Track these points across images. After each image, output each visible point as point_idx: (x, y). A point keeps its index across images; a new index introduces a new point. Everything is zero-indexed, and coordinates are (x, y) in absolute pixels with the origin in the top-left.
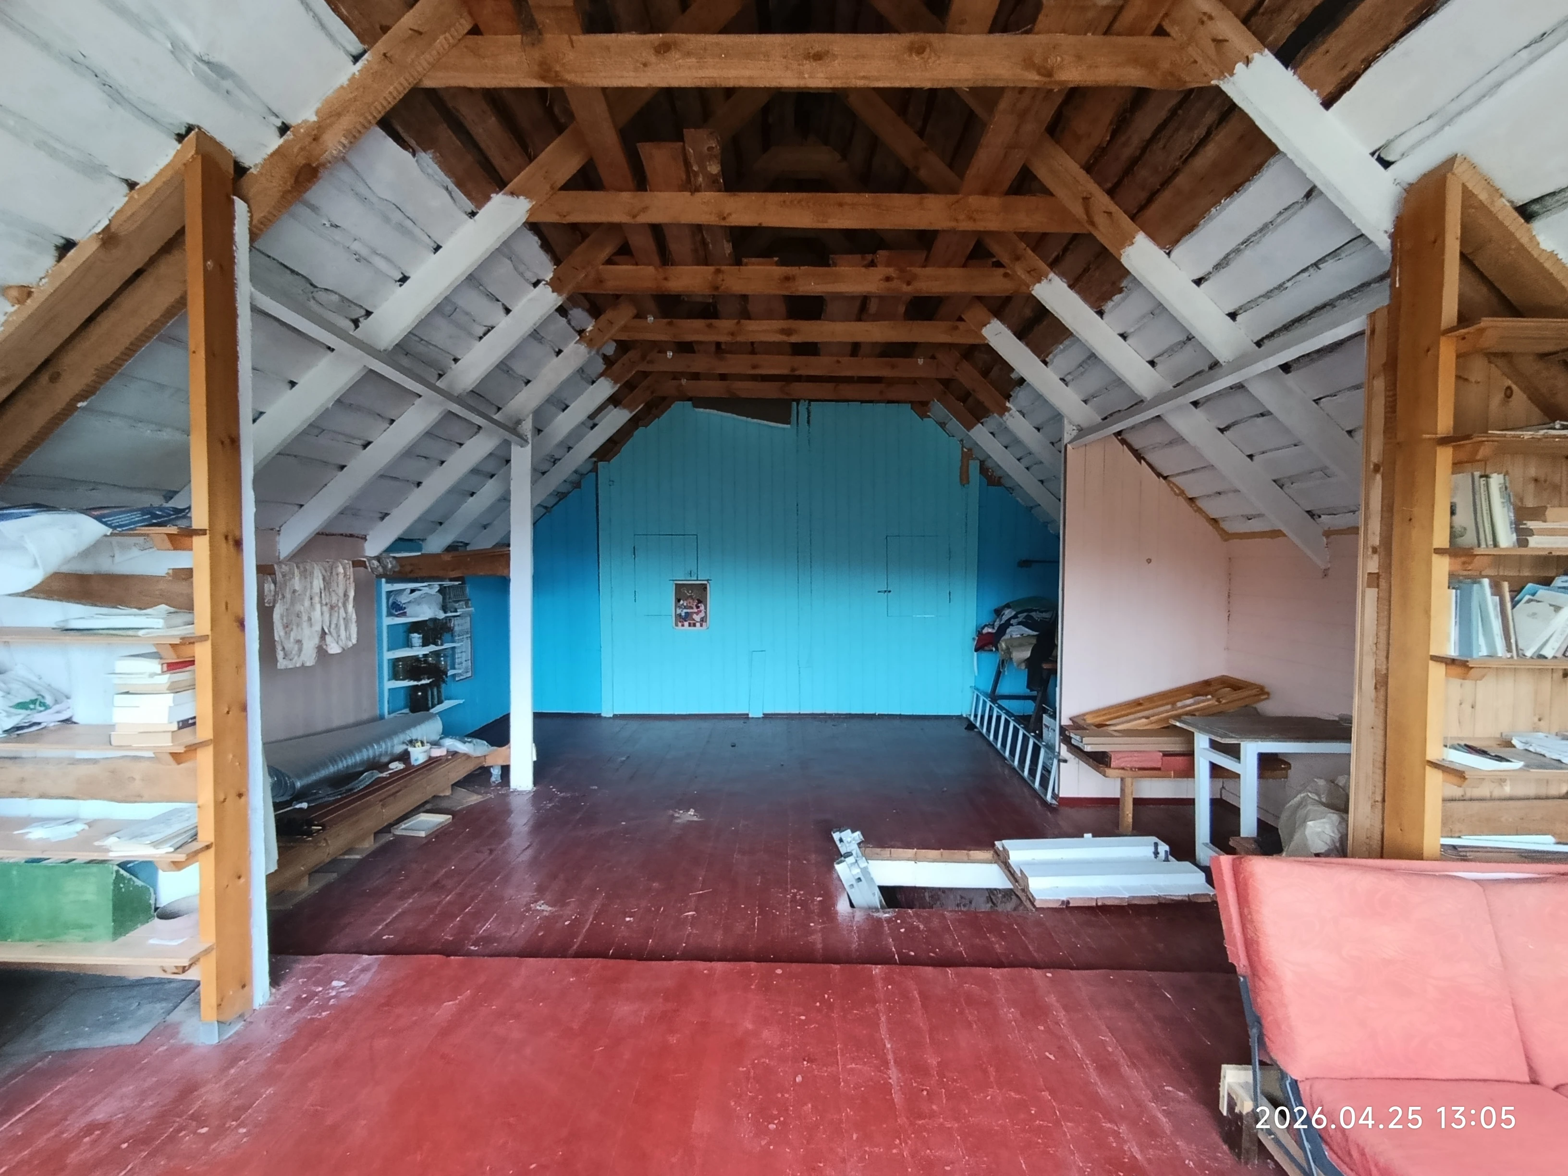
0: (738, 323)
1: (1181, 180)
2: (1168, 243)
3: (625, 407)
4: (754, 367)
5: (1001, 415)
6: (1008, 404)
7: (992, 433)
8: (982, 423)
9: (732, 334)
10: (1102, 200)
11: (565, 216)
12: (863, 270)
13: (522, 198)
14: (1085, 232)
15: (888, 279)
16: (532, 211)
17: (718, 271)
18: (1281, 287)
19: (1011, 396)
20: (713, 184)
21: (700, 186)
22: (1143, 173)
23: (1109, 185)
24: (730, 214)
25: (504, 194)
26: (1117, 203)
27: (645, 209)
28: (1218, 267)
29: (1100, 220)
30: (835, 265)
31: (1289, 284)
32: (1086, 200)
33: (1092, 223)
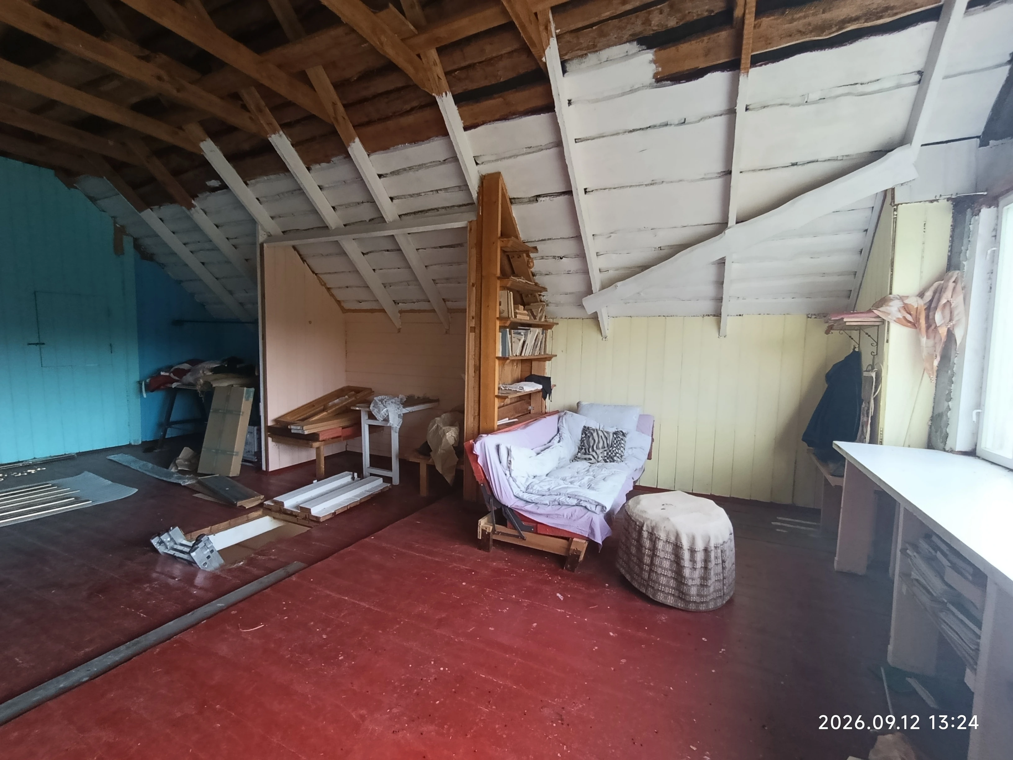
1: (391, 123)
2: (370, 150)
6: (193, 202)
7: (161, 219)
8: (151, 209)
10: (341, 109)
12: (136, 59)
14: (330, 122)
15: (158, 77)
18: (419, 195)
19: (197, 196)
22: (369, 108)
23: (346, 102)
26: (348, 115)
28: (393, 173)
29: (340, 119)
31: (423, 194)
32: (334, 105)
33: (336, 122)
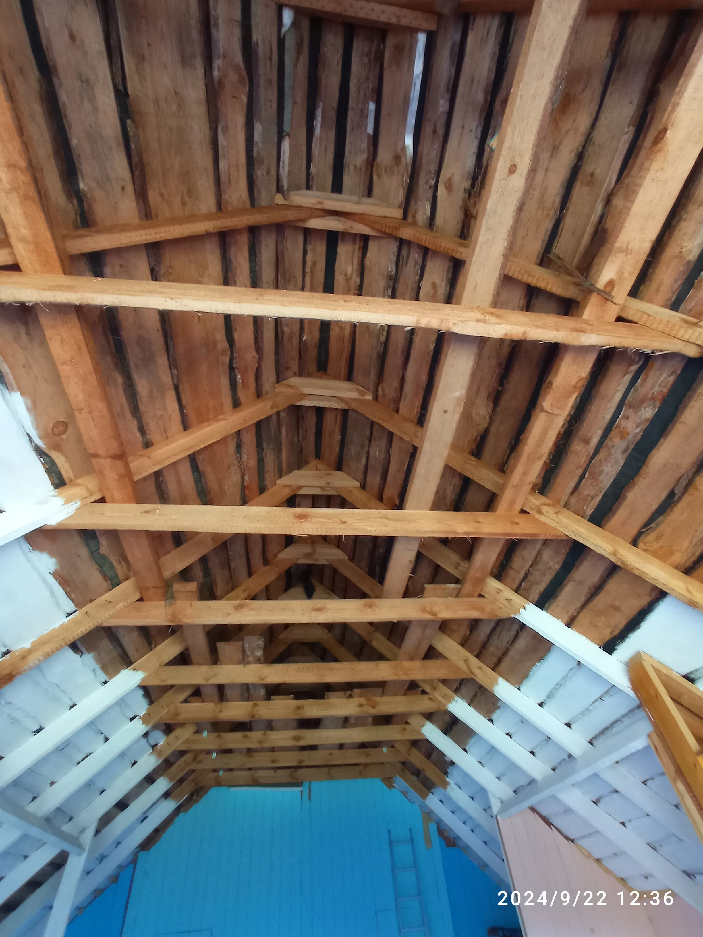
0: (264, 734)
1: (512, 653)
2: (517, 684)
3: (173, 799)
4: (273, 761)
5: (445, 788)
6: (447, 779)
7: (440, 801)
8: (432, 793)
9: (260, 742)
10: (474, 661)
11: (164, 681)
12: (345, 700)
13: (139, 672)
14: (469, 677)
15: (361, 705)
16: (144, 679)
17: (255, 705)
18: (587, 710)
19: (448, 772)
20: (258, 661)
21: (250, 661)
22: (491, 649)
23: (475, 653)
24: (266, 677)
25: (129, 670)
26: (482, 662)
27: (215, 675)
28: (549, 697)
29: (476, 671)
30: (328, 698)
31: (591, 708)
32: (465, 661)
33: (473, 674)
